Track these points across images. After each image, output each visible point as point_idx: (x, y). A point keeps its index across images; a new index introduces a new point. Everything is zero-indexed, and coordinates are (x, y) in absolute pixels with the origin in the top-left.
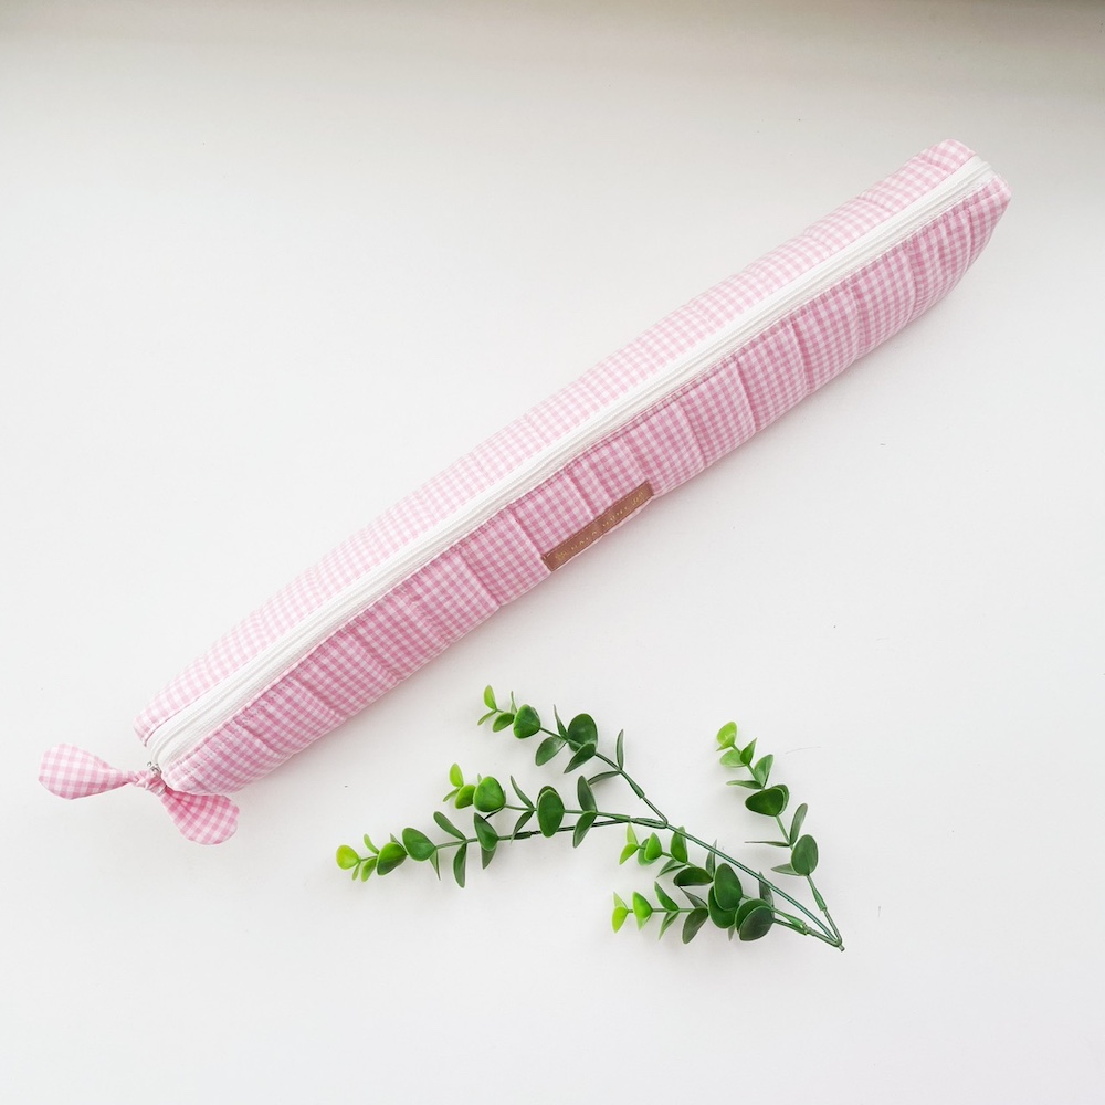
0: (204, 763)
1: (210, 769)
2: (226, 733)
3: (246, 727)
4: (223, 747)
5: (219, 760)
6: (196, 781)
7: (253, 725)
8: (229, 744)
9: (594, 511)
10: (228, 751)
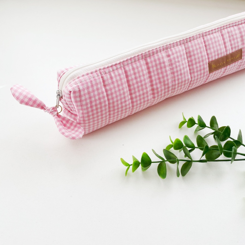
0: (84, 82)
1: (85, 86)
2: (95, 74)
3: (102, 77)
4: (92, 79)
5: (90, 84)
6: (79, 88)
7: (105, 78)
8: (95, 80)
9: (226, 51)
10: (94, 83)
